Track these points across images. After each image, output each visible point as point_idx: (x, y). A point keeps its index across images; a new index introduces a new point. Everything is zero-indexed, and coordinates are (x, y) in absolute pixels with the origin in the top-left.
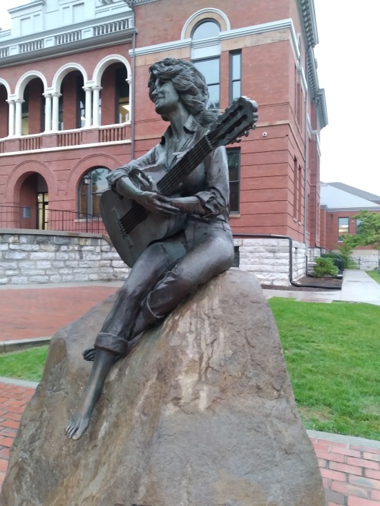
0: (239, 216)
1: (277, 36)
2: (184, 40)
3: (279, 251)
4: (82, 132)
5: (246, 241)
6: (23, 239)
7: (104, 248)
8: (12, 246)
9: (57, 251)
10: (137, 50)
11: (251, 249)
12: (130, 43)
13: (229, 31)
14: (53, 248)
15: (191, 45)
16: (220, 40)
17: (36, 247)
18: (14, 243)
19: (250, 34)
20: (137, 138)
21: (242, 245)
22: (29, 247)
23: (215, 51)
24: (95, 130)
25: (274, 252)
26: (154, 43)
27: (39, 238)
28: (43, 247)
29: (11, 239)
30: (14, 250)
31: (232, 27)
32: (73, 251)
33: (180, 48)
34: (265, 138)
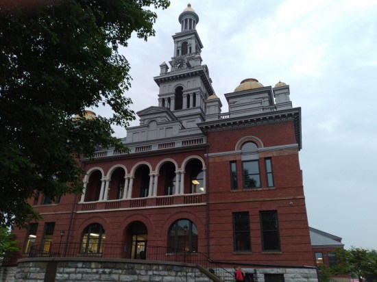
0: (281, 253)
1: (291, 152)
2: (237, 151)
3: (311, 277)
4: (173, 197)
5: (288, 270)
6: (161, 268)
7: (197, 274)
8: (155, 272)
9: (176, 276)
10: (209, 154)
11: (292, 275)
12: (205, 150)
13: (263, 148)
14: (174, 274)
15: (241, 154)
16: (258, 152)
17: (166, 273)
18: (156, 270)
19: (276, 150)
20: (210, 202)
21: (286, 273)
22: (162, 273)
23: (256, 157)
24: (182, 196)
25: (308, 278)
26: (219, 151)
27: (168, 267)
28: (169, 273)
29: (155, 267)
30: (156, 275)
31: (265, 146)
32: (184, 276)
33: (235, 155)
34: (291, 206)
